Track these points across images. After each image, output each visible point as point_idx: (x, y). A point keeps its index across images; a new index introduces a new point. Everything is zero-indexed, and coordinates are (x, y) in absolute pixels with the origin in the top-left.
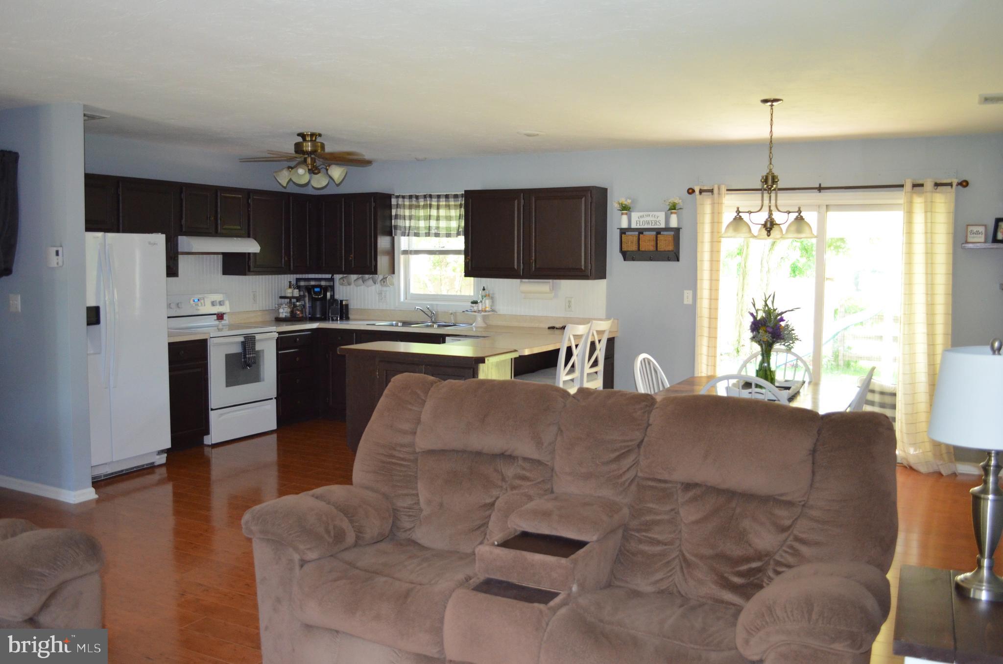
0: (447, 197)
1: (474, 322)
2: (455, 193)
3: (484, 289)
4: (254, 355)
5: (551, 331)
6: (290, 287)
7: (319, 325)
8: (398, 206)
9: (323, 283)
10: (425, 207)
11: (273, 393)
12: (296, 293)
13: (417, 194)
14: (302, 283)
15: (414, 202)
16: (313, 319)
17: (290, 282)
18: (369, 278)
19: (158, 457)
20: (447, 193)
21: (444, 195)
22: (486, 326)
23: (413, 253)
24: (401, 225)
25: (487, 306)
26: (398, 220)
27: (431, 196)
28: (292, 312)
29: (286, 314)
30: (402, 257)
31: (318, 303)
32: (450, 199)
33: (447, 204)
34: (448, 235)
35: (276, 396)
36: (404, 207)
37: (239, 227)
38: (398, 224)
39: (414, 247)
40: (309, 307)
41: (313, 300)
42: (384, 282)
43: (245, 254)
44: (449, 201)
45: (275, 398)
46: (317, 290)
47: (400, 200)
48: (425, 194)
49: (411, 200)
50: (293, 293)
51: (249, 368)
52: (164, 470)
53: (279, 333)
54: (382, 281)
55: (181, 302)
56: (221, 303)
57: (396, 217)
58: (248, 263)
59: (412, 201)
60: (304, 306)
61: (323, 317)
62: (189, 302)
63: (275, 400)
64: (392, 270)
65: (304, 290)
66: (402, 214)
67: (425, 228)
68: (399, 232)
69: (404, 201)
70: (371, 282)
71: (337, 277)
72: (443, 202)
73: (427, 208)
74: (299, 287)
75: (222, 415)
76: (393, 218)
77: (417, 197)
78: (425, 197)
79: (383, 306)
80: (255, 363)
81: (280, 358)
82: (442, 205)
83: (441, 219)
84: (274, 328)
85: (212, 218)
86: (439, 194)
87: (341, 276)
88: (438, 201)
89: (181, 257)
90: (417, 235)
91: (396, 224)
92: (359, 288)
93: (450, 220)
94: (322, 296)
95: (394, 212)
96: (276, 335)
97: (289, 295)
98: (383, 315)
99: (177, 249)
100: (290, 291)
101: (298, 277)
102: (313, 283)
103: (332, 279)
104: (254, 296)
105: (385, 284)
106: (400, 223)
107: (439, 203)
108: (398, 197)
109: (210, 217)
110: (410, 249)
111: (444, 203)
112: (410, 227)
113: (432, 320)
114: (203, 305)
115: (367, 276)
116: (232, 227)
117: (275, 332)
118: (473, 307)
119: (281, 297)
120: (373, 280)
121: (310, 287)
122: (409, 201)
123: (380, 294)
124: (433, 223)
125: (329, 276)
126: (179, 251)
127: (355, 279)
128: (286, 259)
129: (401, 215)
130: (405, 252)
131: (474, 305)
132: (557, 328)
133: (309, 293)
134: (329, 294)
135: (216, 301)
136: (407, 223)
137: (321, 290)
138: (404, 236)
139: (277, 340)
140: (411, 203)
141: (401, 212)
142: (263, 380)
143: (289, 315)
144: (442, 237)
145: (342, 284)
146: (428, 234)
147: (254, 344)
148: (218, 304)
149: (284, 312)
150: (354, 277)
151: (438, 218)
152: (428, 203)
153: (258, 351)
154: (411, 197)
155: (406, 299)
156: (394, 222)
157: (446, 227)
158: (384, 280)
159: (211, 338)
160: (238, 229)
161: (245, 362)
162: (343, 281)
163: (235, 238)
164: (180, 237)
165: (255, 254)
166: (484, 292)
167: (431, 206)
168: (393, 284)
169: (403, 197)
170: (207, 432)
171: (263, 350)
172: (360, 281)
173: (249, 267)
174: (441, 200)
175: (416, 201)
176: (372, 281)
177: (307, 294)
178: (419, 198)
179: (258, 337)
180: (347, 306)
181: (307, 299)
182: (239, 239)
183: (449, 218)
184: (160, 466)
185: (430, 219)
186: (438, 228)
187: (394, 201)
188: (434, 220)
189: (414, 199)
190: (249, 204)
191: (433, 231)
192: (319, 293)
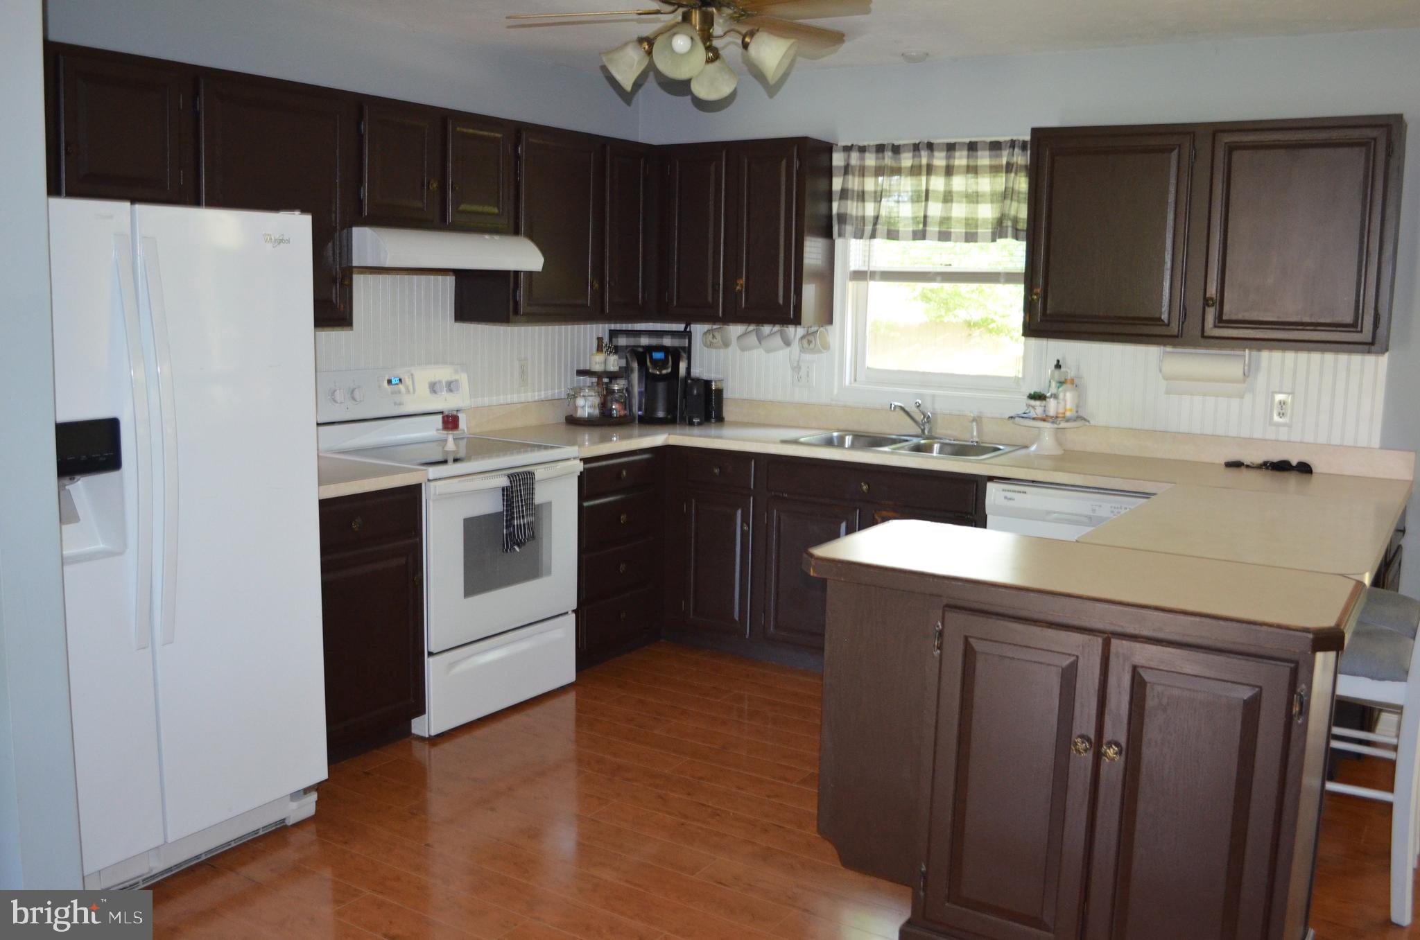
0: (972, 147)
1: (1033, 444)
2: (993, 139)
3: (1058, 366)
4: (530, 519)
5: (1233, 472)
6: (600, 349)
7: (667, 439)
8: (847, 170)
9: (667, 342)
10: (915, 171)
11: (571, 601)
12: (614, 363)
13: (896, 143)
14: (622, 341)
15: (888, 160)
16: (649, 420)
17: (600, 340)
18: (771, 334)
19: (294, 805)
20: (973, 139)
21: (964, 143)
22: (1060, 452)
23: (877, 277)
24: (854, 213)
25: (1068, 407)
26: (849, 202)
27: (930, 146)
28: (604, 406)
29: (591, 411)
30: (851, 286)
31: (661, 387)
32: (980, 153)
33: (972, 163)
34: (970, 237)
35: (575, 608)
36: (862, 171)
37: (495, 210)
38: (849, 211)
39: (880, 264)
40: (640, 393)
41: (649, 380)
42: (809, 342)
43: (508, 272)
44: (977, 157)
45: (574, 611)
46: (658, 355)
47: (854, 158)
48: (917, 142)
49: (880, 155)
50: (605, 362)
51: (517, 549)
52: (309, 835)
53: (586, 460)
54: (805, 342)
55: (359, 387)
56: (451, 386)
57: (844, 194)
58: (515, 296)
59: (884, 158)
60: (629, 390)
61: (669, 417)
62: (380, 387)
63: (574, 615)
64: (827, 316)
65: (628, 355)
66: (856, 188)
67: (915, 219)
68: (849, 229)
69: (863, 159)
70: (778, 340)
71: (698, 329)
72: (961, 159)
73: (920, 174)
74: (617, 350)
75: (452, 665)
76: (835, 197)
77: (896, 150)
78: (916, 148)
79: (801, 395)
80: (533, 537)
81: (586, 519)
82: (959, 166)
83: (955, 199)
84: (572, 451)
85: (435, 185)
86: (952, 140)
87: (706, 327)
88: (948, 158)
89: (359, 281)
90: (892, 235)
91: (842, 211)
92: (747, 353)
93: (977, 202)
94: (669, 370)
95: (837, 184)
96: (580, 467)
97: (598, 368)
98: (801, 414)
99: (350, 259)
100: (599, 358)
101: (613, 329)
102: (645, 341)
103: (687, 334)
104: (523, 372)
105: (812, 346)
106: (852, 208)
107: (951, 162)
108: (848, 149)
109: (428, 183)
110: (872, 269)
111: (964, 162)
112: (877, 218)
113: (923, 431)
114: (411, 390)
115: (767, 329)
116: (479, 208)
117: (574, 458)
118: (1034, 407)
119: (581, 373)
120: (782, 338)
121: (641, 350)
122: (877, 159)
123: (797, 368)
124: (935, 209)
125: (681, 327)
126: (355, 263)
127: (739, 334)
128: (596, 286)
129: (853, 191)
130: (859, 275)
131: (1037, 403)
132: (1248, 466)
133: (642, 364)
134: (683, 366)
135: (440, 382)
136: (870, 209)
137: (666, 357)
138: (861, 237)
139: (580, 478)
140: (881, 163)
141: (854, 183)
142: (549, 573)
143: (597, 412)
144: (956, 241)
145: (710, 345)
146: (920, 235)
147: (531, 492)
148: (445, 389)
149: (587, 406)
150: (735, 330)
151: (948, 198)
152: (924, 161)
153: (540, 506)
154: (880, 149)
155: (855, 380)
156: (839, 205)
157: (967, 219)
158: (811, 338)
159: (429, 480)
160: (493, 214)
161: (509, 535)
162: (714, 337)
163: (487, 237)
164: (357, 232)
165: (530, 274)
166: (1057, 372)
167: (930, 169)
168: (826, 347)
169: (862, 150)
170: (419, 708)
171: (550, 503)
172: (753, 339)
173: (516, 303)
174: (957, 154)
175: (891, 158)
176: (780, 339)
177: (635, 365)
178: (902, 149)
179: (540, 473)
180: (720, 392)
181: (635, 376)
182: (497, 238)
183: (973, 198)
184: (299, 825)
185: (927, 199)
186: (946, 220)
187: (838, 159)
188: (936, 200)
189: (888, 154)
190: (517, 157)
191: (933, 229)
192: (661, 364)
